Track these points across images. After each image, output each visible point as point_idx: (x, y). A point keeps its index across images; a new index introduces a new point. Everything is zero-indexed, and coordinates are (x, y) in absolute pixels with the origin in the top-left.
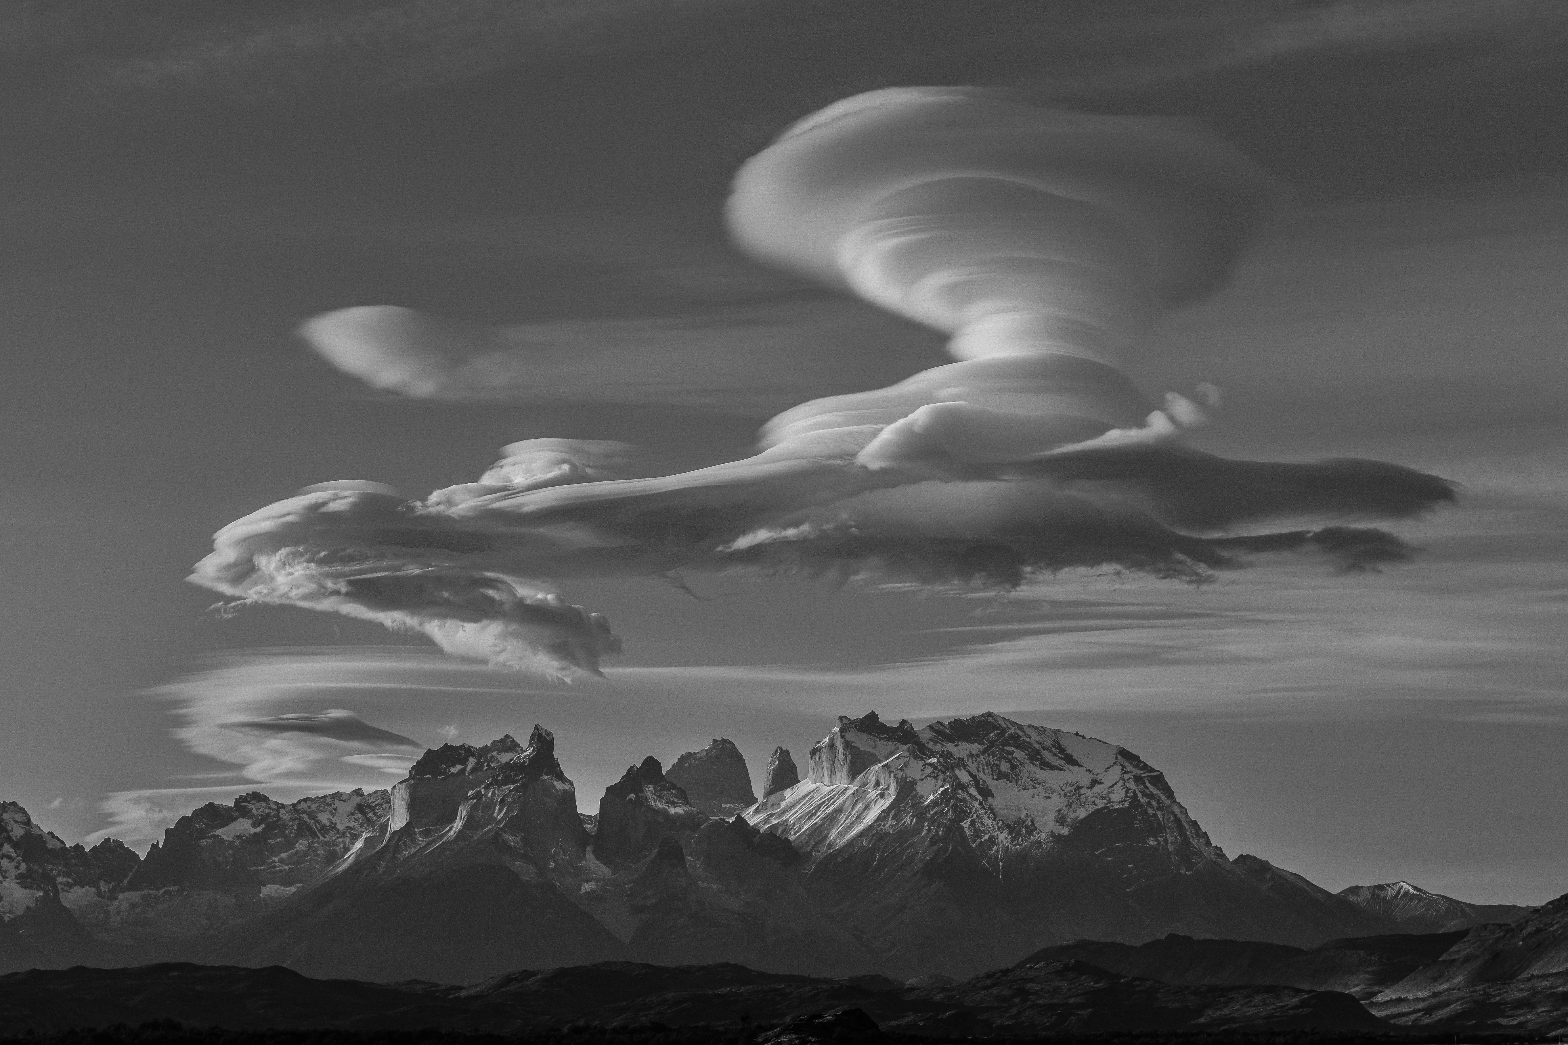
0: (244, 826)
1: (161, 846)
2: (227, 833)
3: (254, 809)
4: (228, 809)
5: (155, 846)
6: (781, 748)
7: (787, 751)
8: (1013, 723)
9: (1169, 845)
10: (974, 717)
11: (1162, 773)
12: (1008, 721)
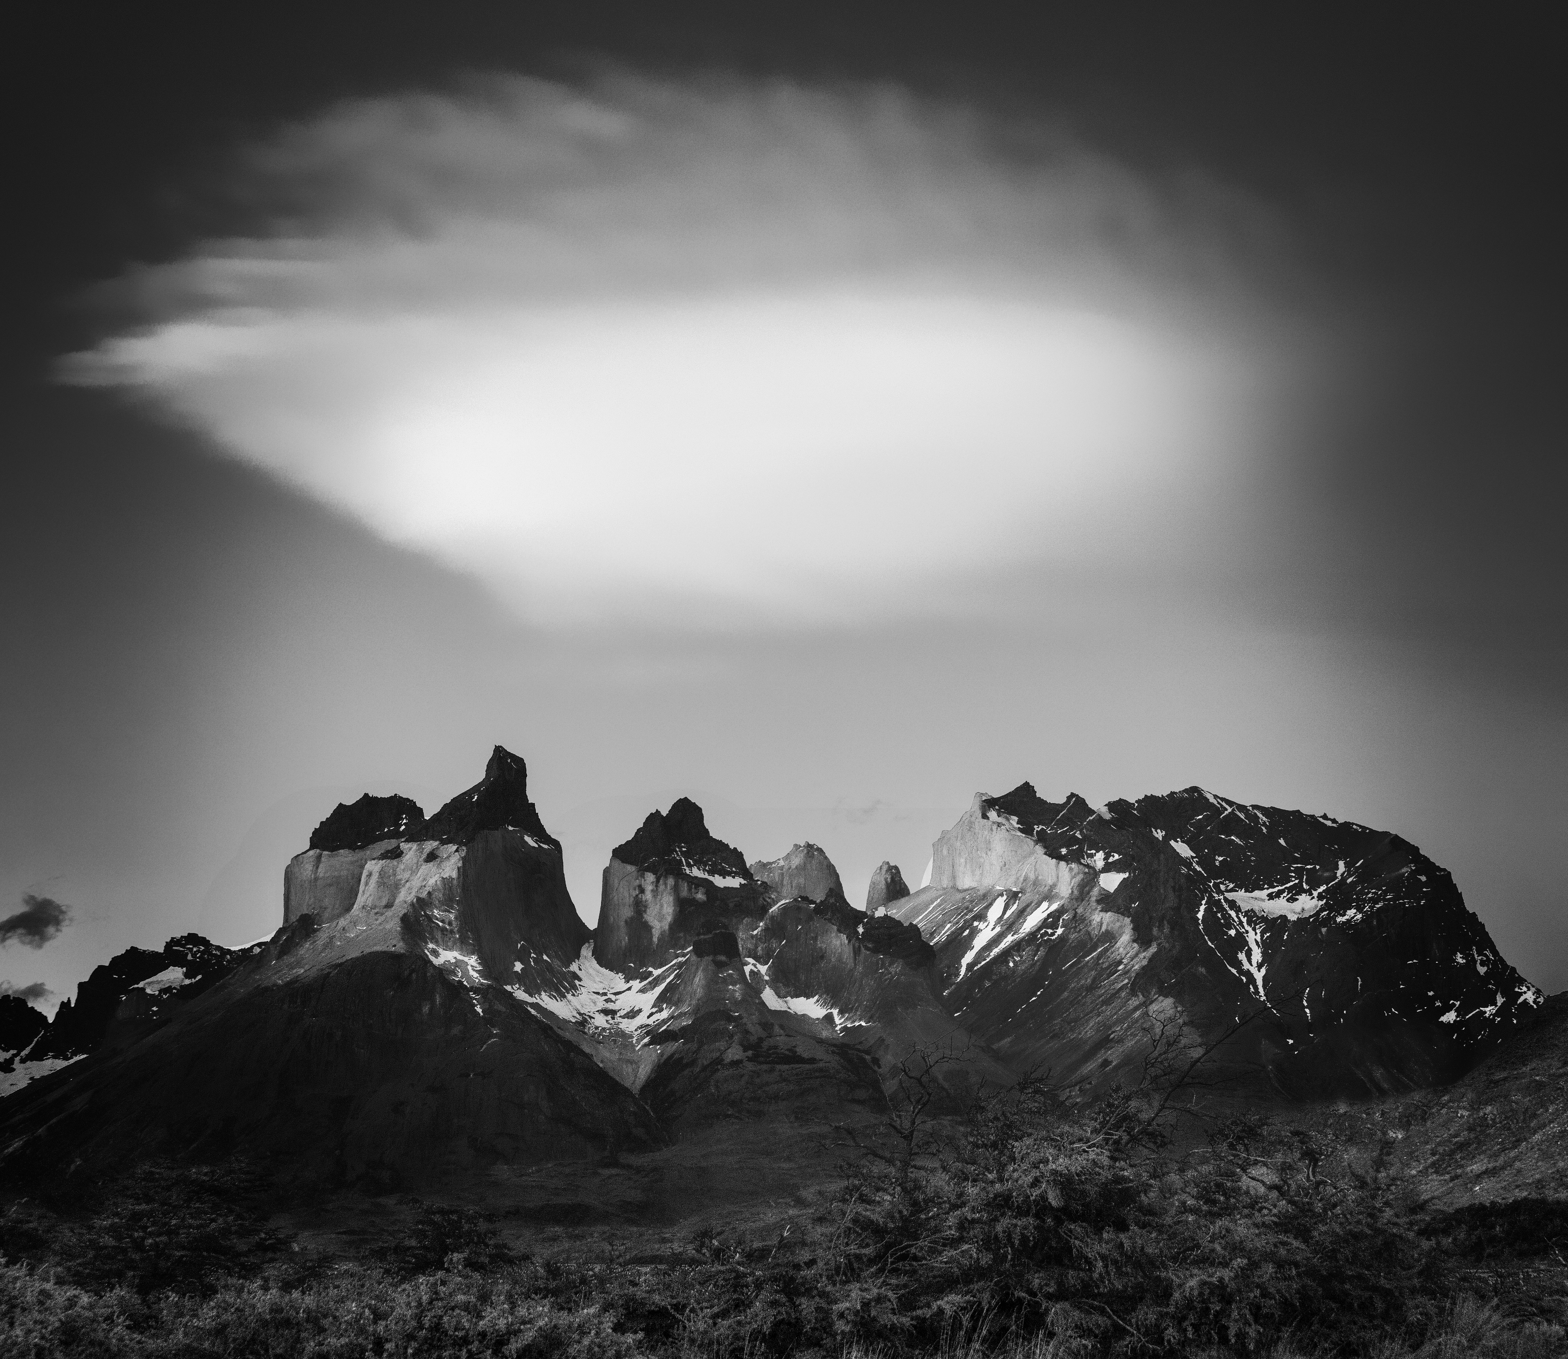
0: (174, 975)
1: (73, 1005)
2: (151, 986)
3: (190, 955)
4: (155, 954)
5: (65, 1005)
6: (888, 863)
7: (896, 868)
8: (1230, 803)
9: (1478, 965)
10: (1172, 793)
11: (1449, 873)
12: (1223, 799)
